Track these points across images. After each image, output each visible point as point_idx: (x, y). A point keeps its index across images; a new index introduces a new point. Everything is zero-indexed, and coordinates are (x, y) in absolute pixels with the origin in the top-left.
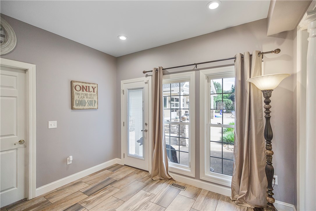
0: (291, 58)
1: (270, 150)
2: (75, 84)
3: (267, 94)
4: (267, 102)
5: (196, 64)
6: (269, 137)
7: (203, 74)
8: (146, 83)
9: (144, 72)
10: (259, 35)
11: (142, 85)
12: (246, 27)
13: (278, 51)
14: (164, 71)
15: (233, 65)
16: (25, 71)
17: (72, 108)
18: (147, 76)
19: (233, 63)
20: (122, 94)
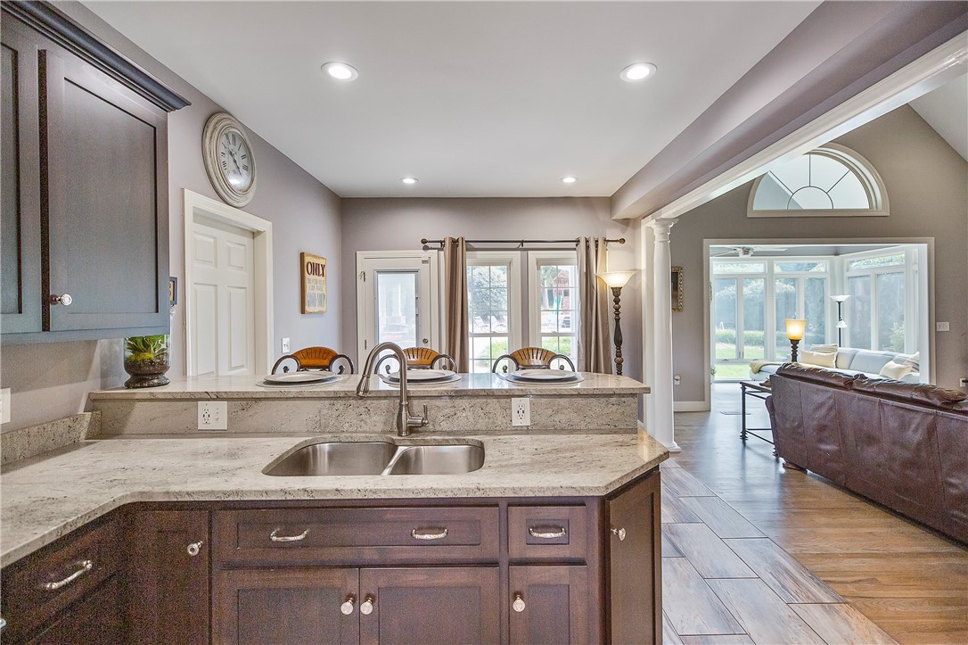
0: (633, 251)
1: (620, 356)
2: (307, 259)
3: (617, 292)
4: (617, 301)
5: (522, 242)
6: (618, 342)
7: (533, 256)
8: (424, 262)
9: (424, 241)
10: (603, 216)
11: (417, 265)
12: (587, 203)
13: (623, 241)
14: (470, 246)
15: (575, 249)
16: (254, 234)
17: (303, 311)
18: (426, 248)
19: (575, 246)
20: (360, 281)
